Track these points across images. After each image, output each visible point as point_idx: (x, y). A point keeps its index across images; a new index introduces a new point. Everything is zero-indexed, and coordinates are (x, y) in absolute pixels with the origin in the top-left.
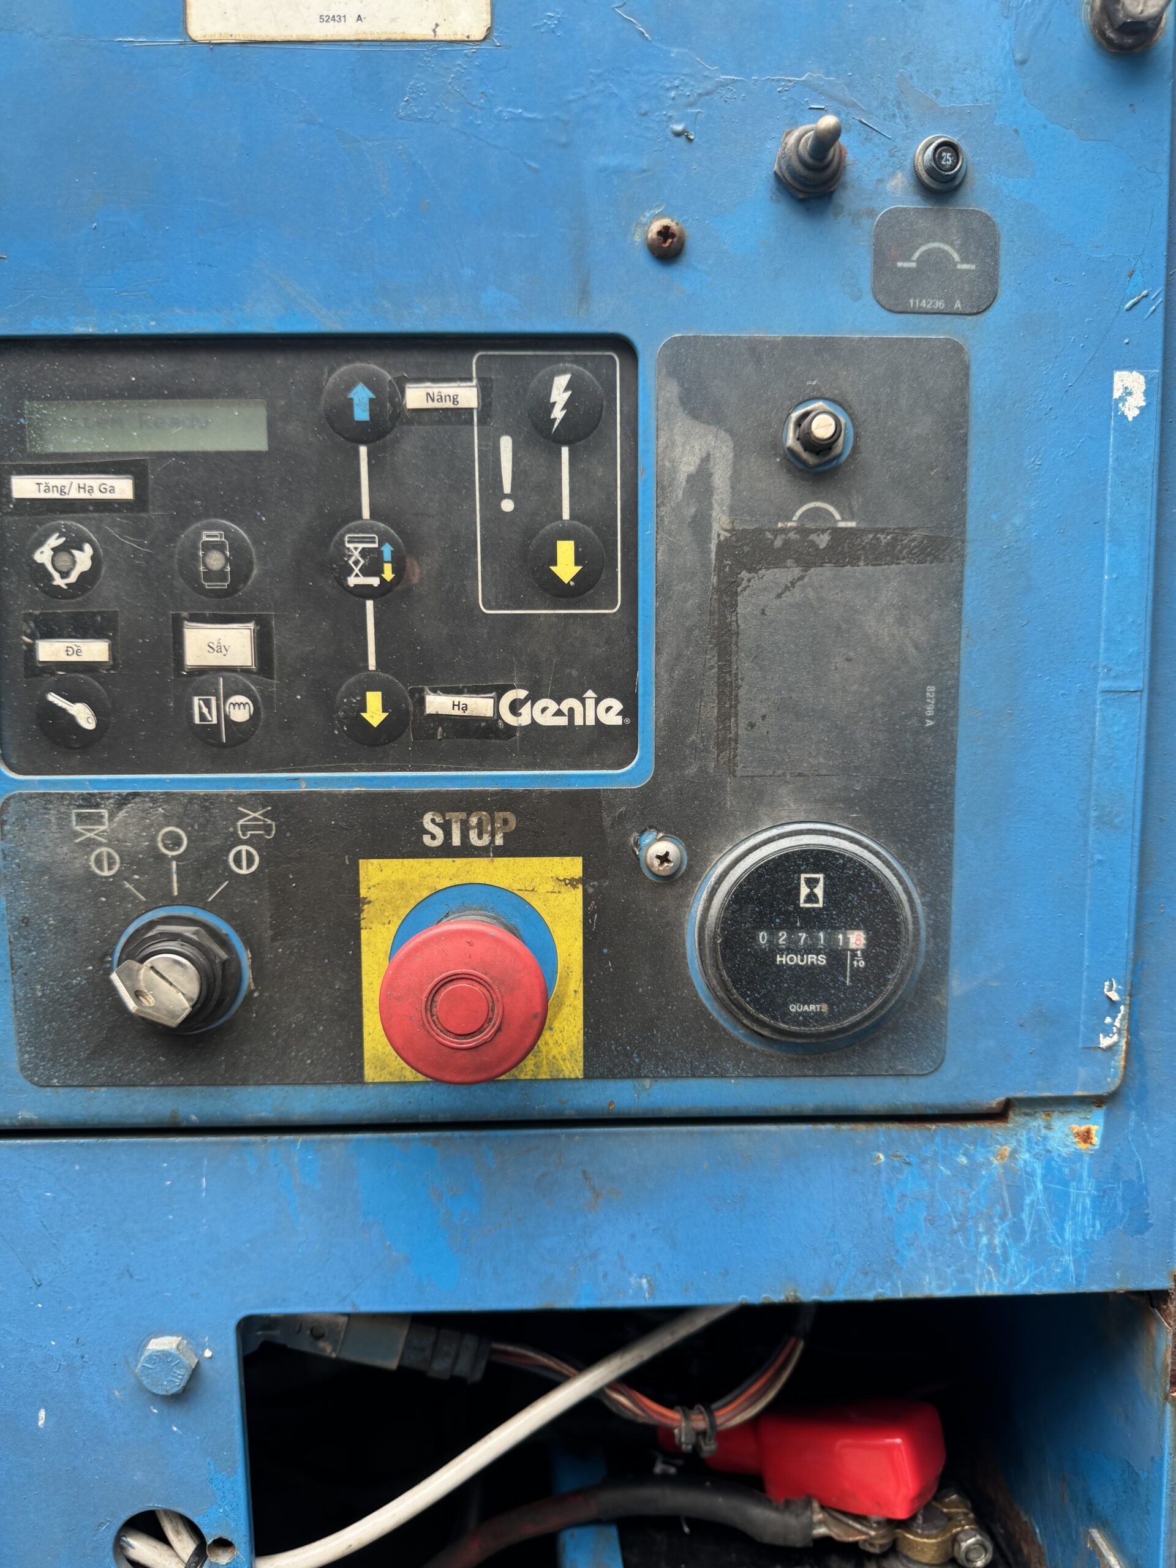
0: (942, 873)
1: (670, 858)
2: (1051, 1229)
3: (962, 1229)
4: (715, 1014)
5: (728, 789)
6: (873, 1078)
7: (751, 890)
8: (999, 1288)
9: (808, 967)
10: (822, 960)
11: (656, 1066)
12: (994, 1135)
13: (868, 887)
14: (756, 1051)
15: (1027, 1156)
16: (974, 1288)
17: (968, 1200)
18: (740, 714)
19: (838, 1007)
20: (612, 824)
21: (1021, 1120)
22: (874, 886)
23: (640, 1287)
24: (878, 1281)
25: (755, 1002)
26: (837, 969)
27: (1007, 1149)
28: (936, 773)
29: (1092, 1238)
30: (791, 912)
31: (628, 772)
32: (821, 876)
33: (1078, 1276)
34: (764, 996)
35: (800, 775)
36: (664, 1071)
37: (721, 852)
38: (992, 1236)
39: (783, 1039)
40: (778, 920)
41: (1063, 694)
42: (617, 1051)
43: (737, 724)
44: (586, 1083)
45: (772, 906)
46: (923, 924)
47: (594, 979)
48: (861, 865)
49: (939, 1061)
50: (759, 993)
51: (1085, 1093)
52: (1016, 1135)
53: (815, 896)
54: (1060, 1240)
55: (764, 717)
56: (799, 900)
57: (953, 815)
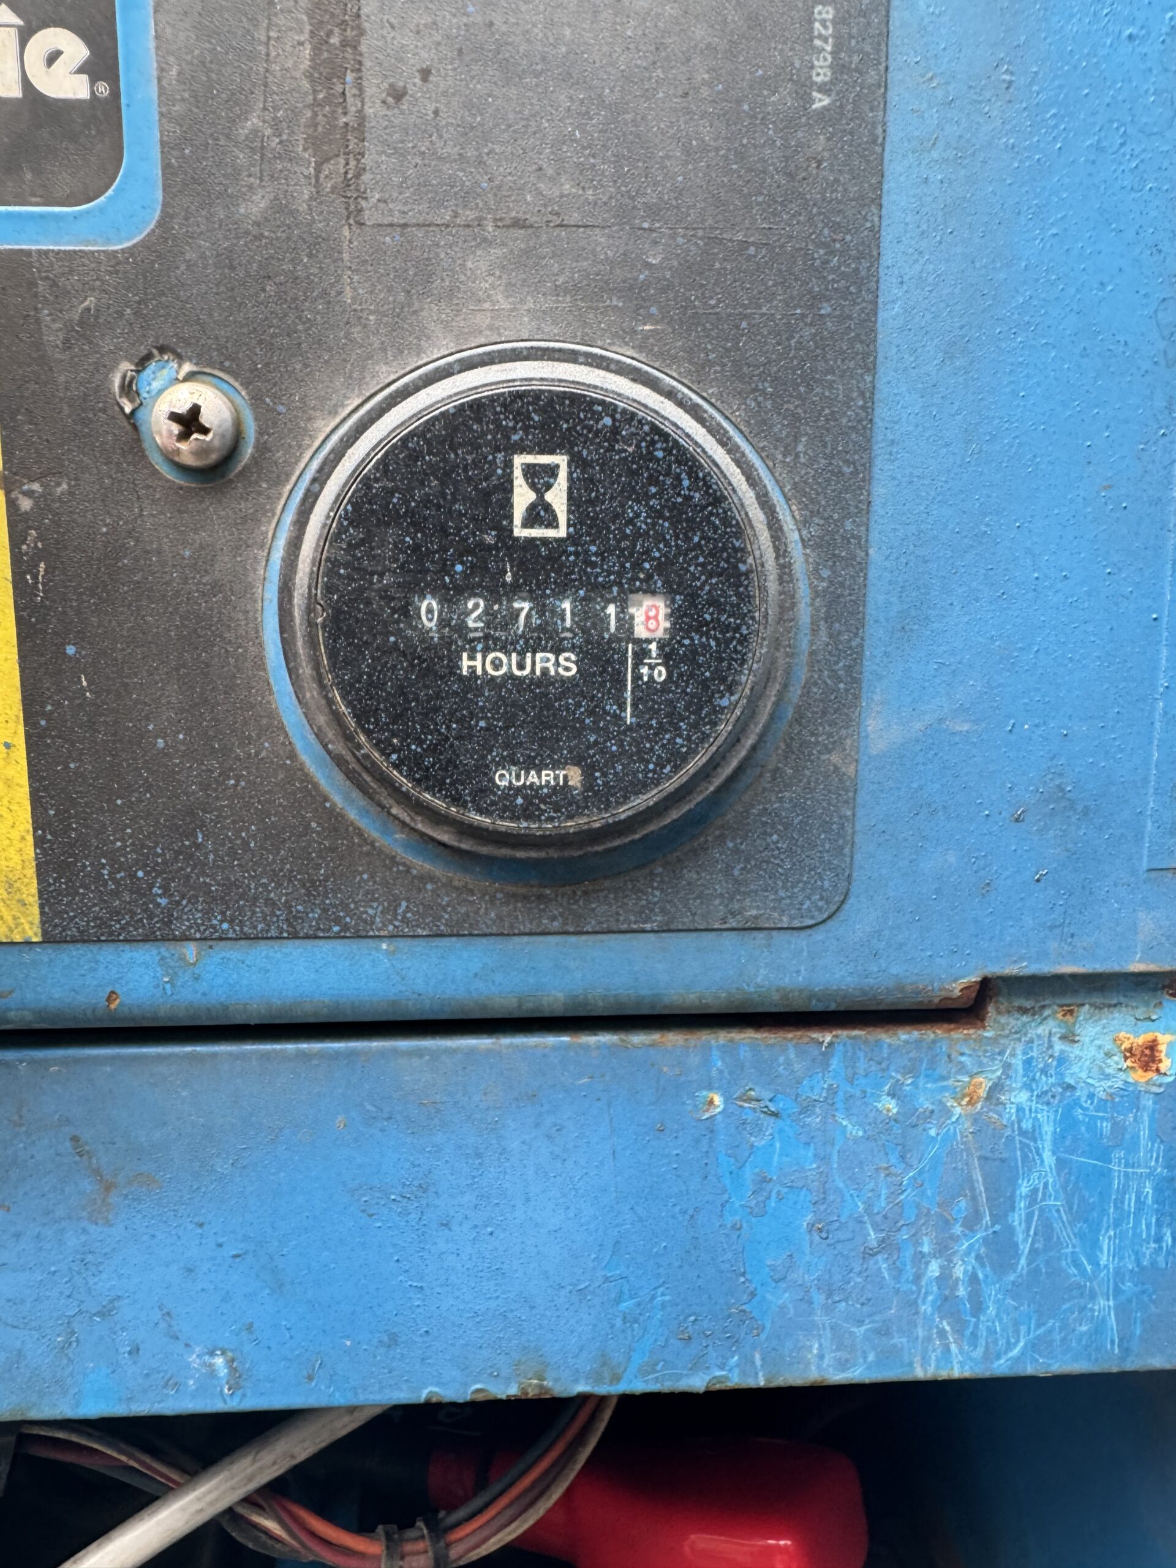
0: (847, 470)
1: (205, 419)
2: (1071, 1245)
3: (885, 1245)
4: (337, 799)
5: (346, 256)
6: (694, 935)
7: (391, 493)
8: (962, 1364)
9: (539, 683)
10: (567, 666)
11: (208, 914)
12: (954, 1055)
13: (674, 487)
14: (432, 878)
15: (1023, 1097)
16: (911, 1364)
17: (900, 1188)
18: (368, 64)
19: (604, 775)
20: (66, 341)
21: (1014, 1022)
22: (686, 483)
23: (212, 1372)
24: (712, 1353)
25: (410, 764)
26: (603, 684)
27: (984, 1084)
28: (836, 227)
29: (1154, 1263)
30: (489, 548)
31: (101, 210)
32: (561, 460)
33: (1124, 1339)
34: (433, 749)
35: (518, 224)
36: (225, 926)
37: (333, 413)
38: (950, 1261)
39: (484, 850)
40: (459, 568)
41: (1130, 37)
42: (117, 882)
43: (361, 89)
44: (50, 951)
45: (444, 531)
46: (803, 590)
47: (48, 716)
48: (655, 429)
49: (838, 898)
50: (420, 743)
51: (1152, 967)
52: (1001, 1053)
53: (548, 508)
54: (1089, 1268)
55: (425, 74)
56: (510, 517)
57: (873, 330)
